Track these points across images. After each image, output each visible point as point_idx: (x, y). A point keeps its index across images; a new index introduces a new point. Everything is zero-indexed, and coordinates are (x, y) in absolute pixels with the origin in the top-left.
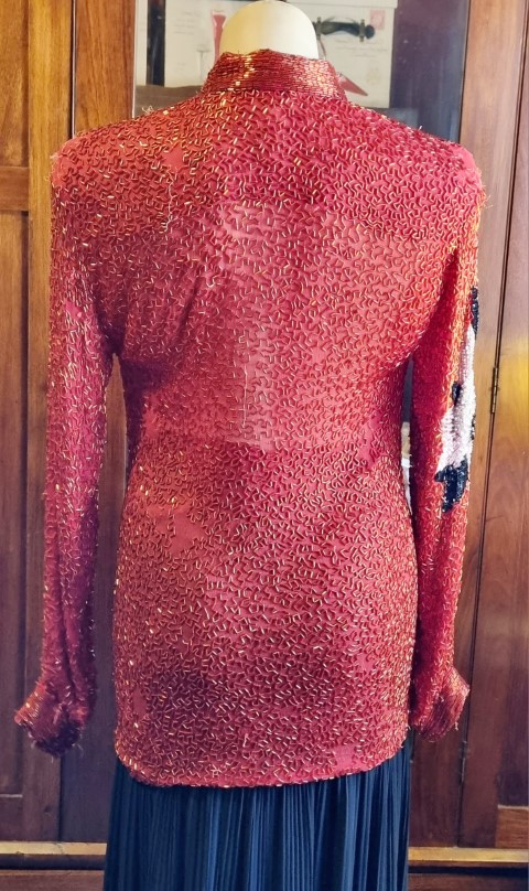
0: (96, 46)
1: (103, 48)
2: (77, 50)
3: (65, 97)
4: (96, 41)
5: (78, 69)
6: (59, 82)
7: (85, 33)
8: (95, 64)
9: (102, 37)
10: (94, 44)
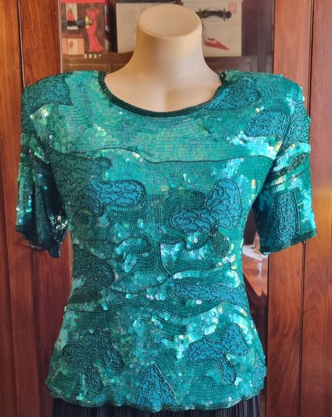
0: (34, 25)
1: (39, 26)
2: (22, 29)
3: (17, 59)
4: (34, 21)
5: (24, 40)
6: (13, 50)
7: (26, 17)
8: (34, 37)
9: (38, 19)
10: (33, 24)
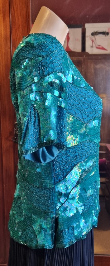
1: (20, 26)
2: (12, 28)
3: (9, 44)
4: (18, 24)
6: (7, 39)
8: (18, 32)
9: (20, 23)
10: (17, 25)
